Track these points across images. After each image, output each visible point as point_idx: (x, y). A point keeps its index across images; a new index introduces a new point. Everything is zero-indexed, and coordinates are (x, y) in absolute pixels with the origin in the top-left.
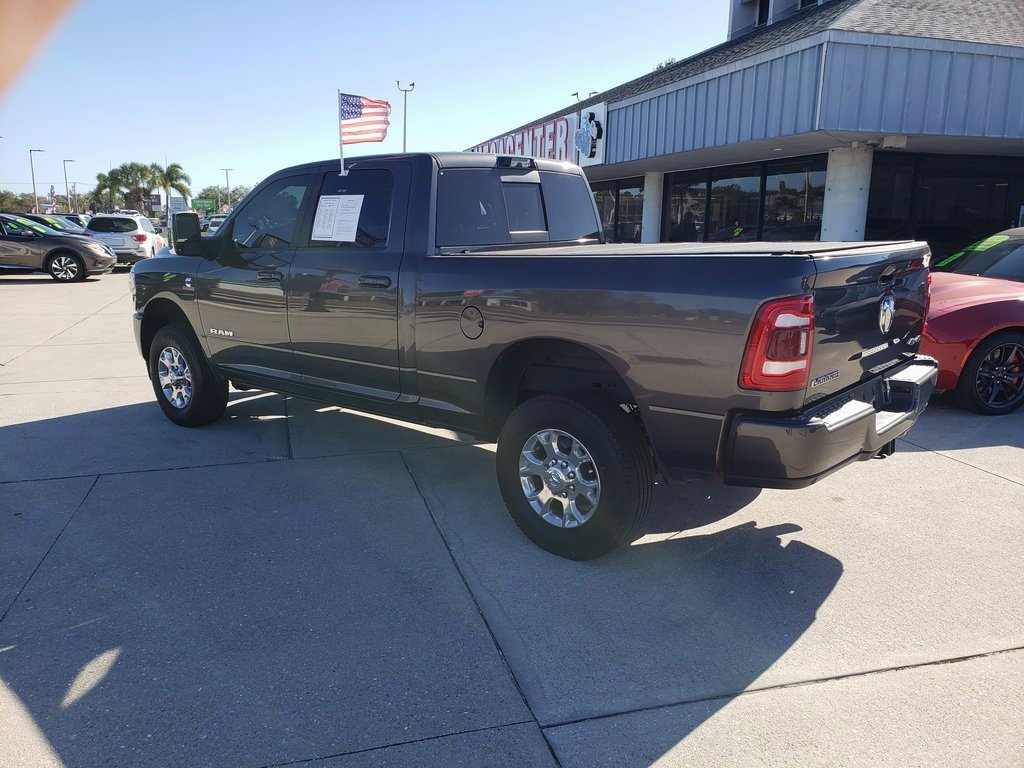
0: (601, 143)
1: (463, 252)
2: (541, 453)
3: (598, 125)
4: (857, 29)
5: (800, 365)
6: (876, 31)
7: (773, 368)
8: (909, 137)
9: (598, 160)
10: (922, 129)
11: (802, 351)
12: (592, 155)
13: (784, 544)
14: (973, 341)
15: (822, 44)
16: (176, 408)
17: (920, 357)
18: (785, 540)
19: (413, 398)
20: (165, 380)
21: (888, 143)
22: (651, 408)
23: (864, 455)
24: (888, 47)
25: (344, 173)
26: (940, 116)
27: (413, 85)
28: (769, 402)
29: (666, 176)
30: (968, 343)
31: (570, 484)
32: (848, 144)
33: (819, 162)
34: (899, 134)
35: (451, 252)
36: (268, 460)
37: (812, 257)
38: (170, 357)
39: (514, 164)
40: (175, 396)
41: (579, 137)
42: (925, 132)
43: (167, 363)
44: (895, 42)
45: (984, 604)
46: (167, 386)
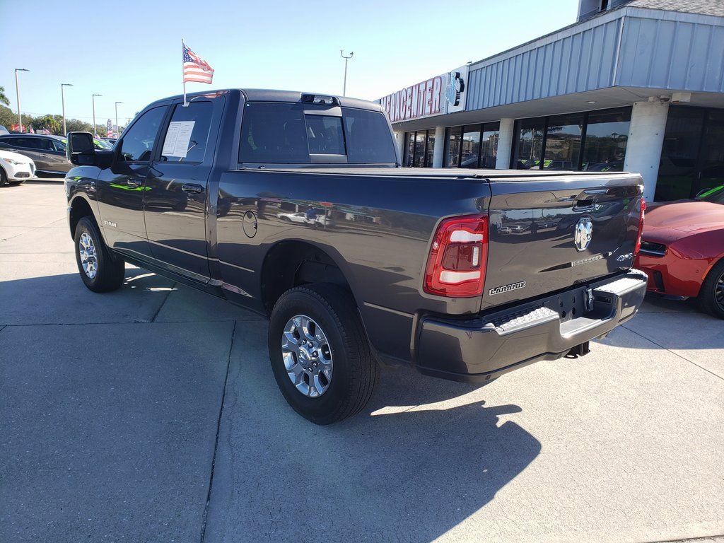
0: (463, 95)
1: (259, 168)
2: (297, 334)
3: (462, 82)
4: (650, 7)
5: (475, 275)
6: (666, 9)
7: (451, 277)
8: (693, 93)
9: (461, 108)
10: (702, 88)
11: (475, 262)
12: (457, 104)
13: (499, 424)
14: (713, 258)
15: (620, 19)
16: (89, 278)
17: (634, 271)
18: (502, 419)
19: (220, 283)
20: (83, 258)
21: (677, 98)
22: (366, 304)
23: (551, 355)
24: (675, 22)
25: (186, 104)
26: (717, 77)
27: (352, 53)
28: (454, 307)
29: (516, 122)
30: (709, 260)
31: (313, 362)
32: (645, 99)
33: (624, 113)
34: (683, 91)
35: (249, 168)
36: (135, 322)
37: (488, 181)
38: (86, 240)
39: (317, 100)
40: (88, 269)
41: (448, 90)
42: (704, 90)
43: (84, 244)
44: (682, 18)
45: (650, 494)
46: (85, 262)
